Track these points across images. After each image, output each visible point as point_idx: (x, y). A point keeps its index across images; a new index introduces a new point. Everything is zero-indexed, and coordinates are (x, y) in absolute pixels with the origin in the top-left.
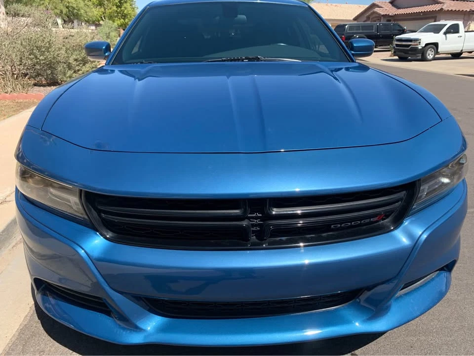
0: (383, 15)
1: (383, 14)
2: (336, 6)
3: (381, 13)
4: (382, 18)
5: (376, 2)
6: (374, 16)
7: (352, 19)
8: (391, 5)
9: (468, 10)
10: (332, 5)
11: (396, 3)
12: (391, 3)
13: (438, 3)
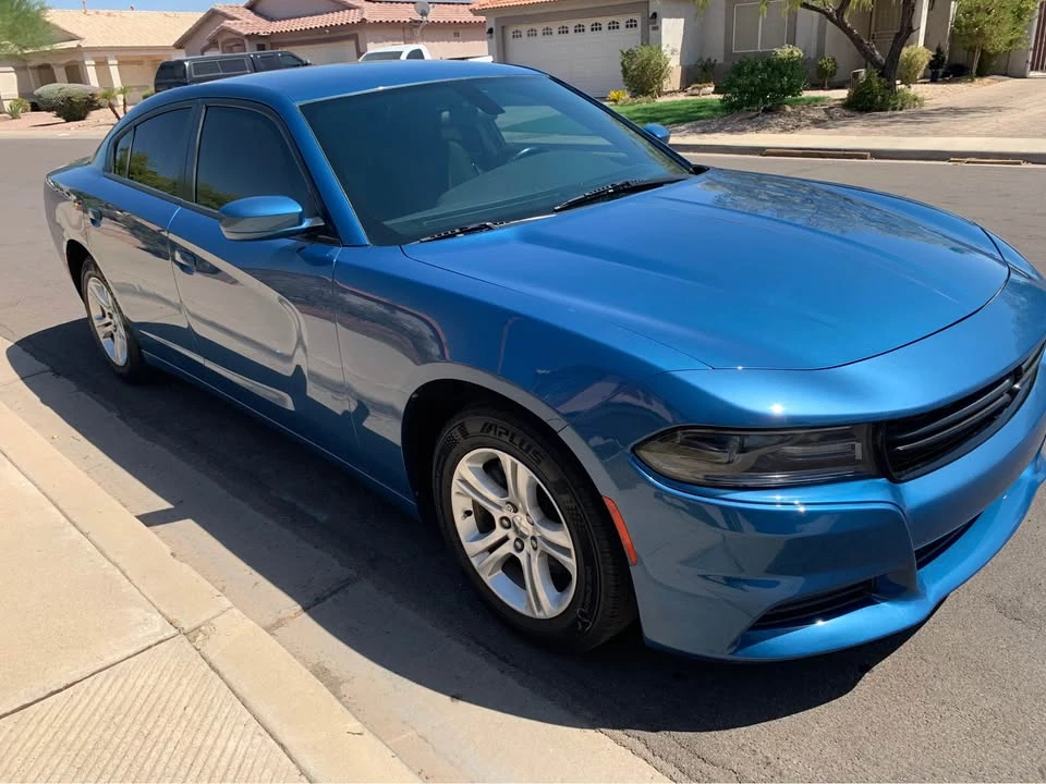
0: (247, 36)
1: (246, 33)
2: (109, 15)
3: (241, 30)
4: (246, 41)
5: (219, 7)
6: (226, 37)
7: (172, 44)
8: (252, 14)
9: (408, 21)
10: (97, 13)
11: (263, 6)
12: (251, 7)
13: (350, 7)
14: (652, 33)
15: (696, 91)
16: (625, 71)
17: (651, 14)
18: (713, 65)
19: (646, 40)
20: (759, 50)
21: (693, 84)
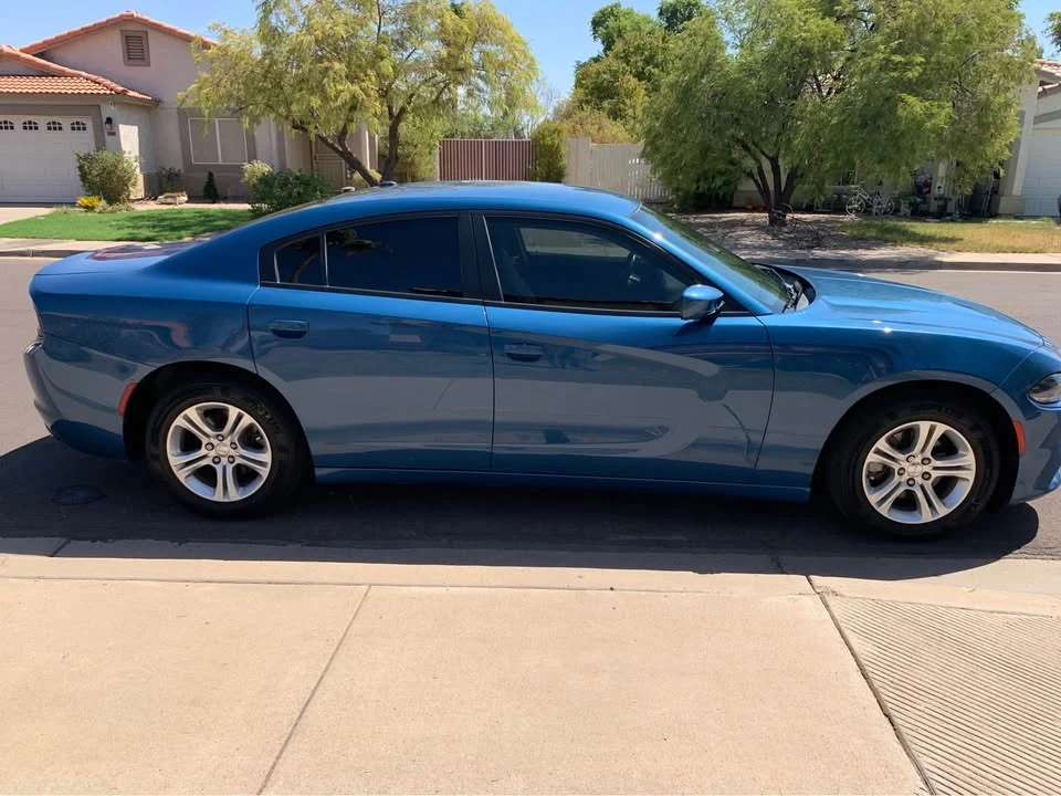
14: (109, 139)
15: (169, 200)
16: (84, 177)
17: (104, 120)
18: (177, 175)
19: (101, 145)
20: (220, 162)
21: (166, 192)
